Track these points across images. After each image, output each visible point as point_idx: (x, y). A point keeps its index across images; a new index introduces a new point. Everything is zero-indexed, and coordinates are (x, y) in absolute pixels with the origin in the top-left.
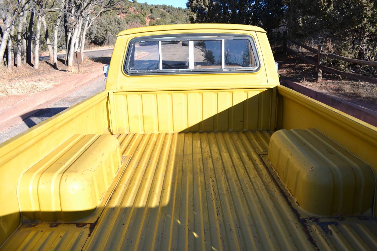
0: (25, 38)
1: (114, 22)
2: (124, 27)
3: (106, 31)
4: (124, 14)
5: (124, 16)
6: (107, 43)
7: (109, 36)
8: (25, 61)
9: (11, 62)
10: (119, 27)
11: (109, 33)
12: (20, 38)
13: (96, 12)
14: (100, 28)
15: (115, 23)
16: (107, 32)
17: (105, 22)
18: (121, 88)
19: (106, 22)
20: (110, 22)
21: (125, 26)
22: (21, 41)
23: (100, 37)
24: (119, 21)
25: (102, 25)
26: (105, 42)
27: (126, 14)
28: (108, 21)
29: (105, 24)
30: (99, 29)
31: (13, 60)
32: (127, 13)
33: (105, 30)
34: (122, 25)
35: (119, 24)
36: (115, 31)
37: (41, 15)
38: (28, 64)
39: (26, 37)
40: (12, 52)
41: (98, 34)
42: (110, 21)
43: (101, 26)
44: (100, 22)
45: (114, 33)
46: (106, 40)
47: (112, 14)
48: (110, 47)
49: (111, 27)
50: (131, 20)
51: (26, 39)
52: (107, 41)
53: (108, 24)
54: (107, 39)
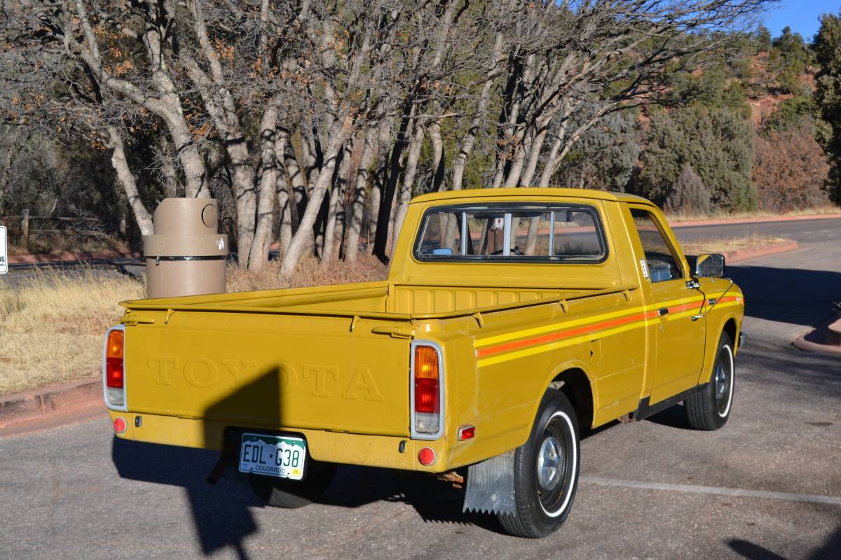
0: (378, 184)
1: (710, 131)
2: (747, 149)
3: (680, 160)
4: (775, 96)
5: (777, 102)
6: (676, 204)
7: (685, 179)
8: (371, 247)
9: (330, 249)
10: (727, 150)
11: (688, 169)
12: (362, 183)
13: (671, 89)
14: (660, 150)
15: (715, 133)
16: (682, 166)
17: (679, 129)
18: (408, 280)
19: (682, 132)
20: (696, 132)
21: (750, 146)
22: (362, 193)
23: (654, 180)
24: (731, 128)
25: (667, 142)
26: (668, 200)
27: (786, 97)
28: (690, 126)
29: (677, 137)
30: (655, 154)
31: (339, 243)
32: (787, 92)
33: (676, 157)
34: (741, 142)
35: (731, 137)
36: (712, 163)
37: (421, 126)
38: (375, 257)
39: (381, 182)
40: (337, 219)
41: (649, 173)
42: (697, 127)
43: (662, 146)
44: (660, 129)
45: (708, 170)
46: (672, 195)
47: (728, 96)
48: (682, 218)
49: (696, 147)
50: (781, 121)
51: (381, 188)
52: (677, 197)
53: (688, 135)
54: (675, 191)
